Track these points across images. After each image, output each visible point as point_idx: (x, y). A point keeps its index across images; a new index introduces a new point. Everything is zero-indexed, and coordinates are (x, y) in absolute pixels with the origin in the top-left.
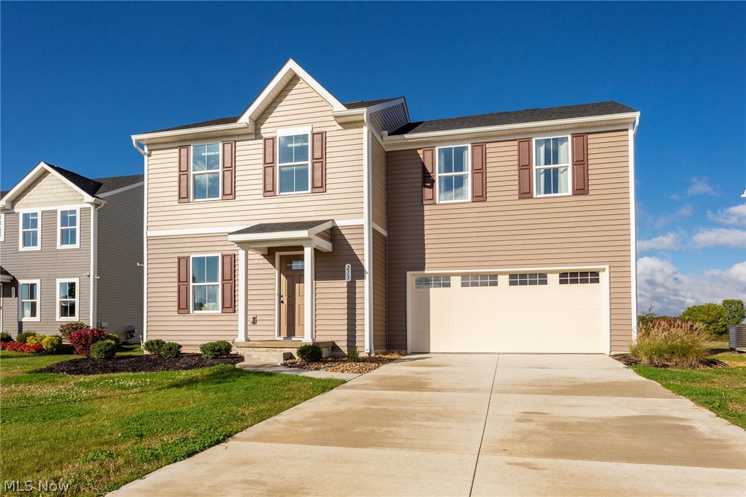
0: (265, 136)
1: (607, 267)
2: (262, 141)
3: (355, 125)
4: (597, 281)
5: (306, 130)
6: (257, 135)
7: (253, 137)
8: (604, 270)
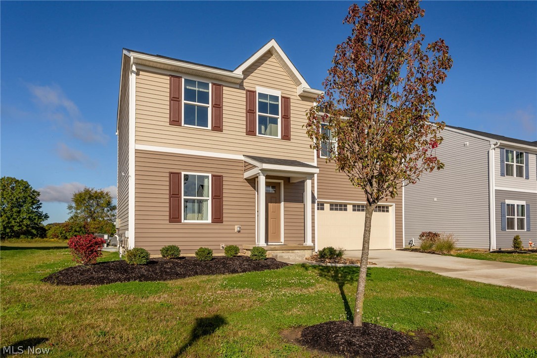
0: (246, 88)
1: (394, 204)
2: (245, 92)
3: (310, 100)
4: (387, 211)
5: (277, 93)
6: (241, 86)
7: (238, 86)
8: (391, 206)
